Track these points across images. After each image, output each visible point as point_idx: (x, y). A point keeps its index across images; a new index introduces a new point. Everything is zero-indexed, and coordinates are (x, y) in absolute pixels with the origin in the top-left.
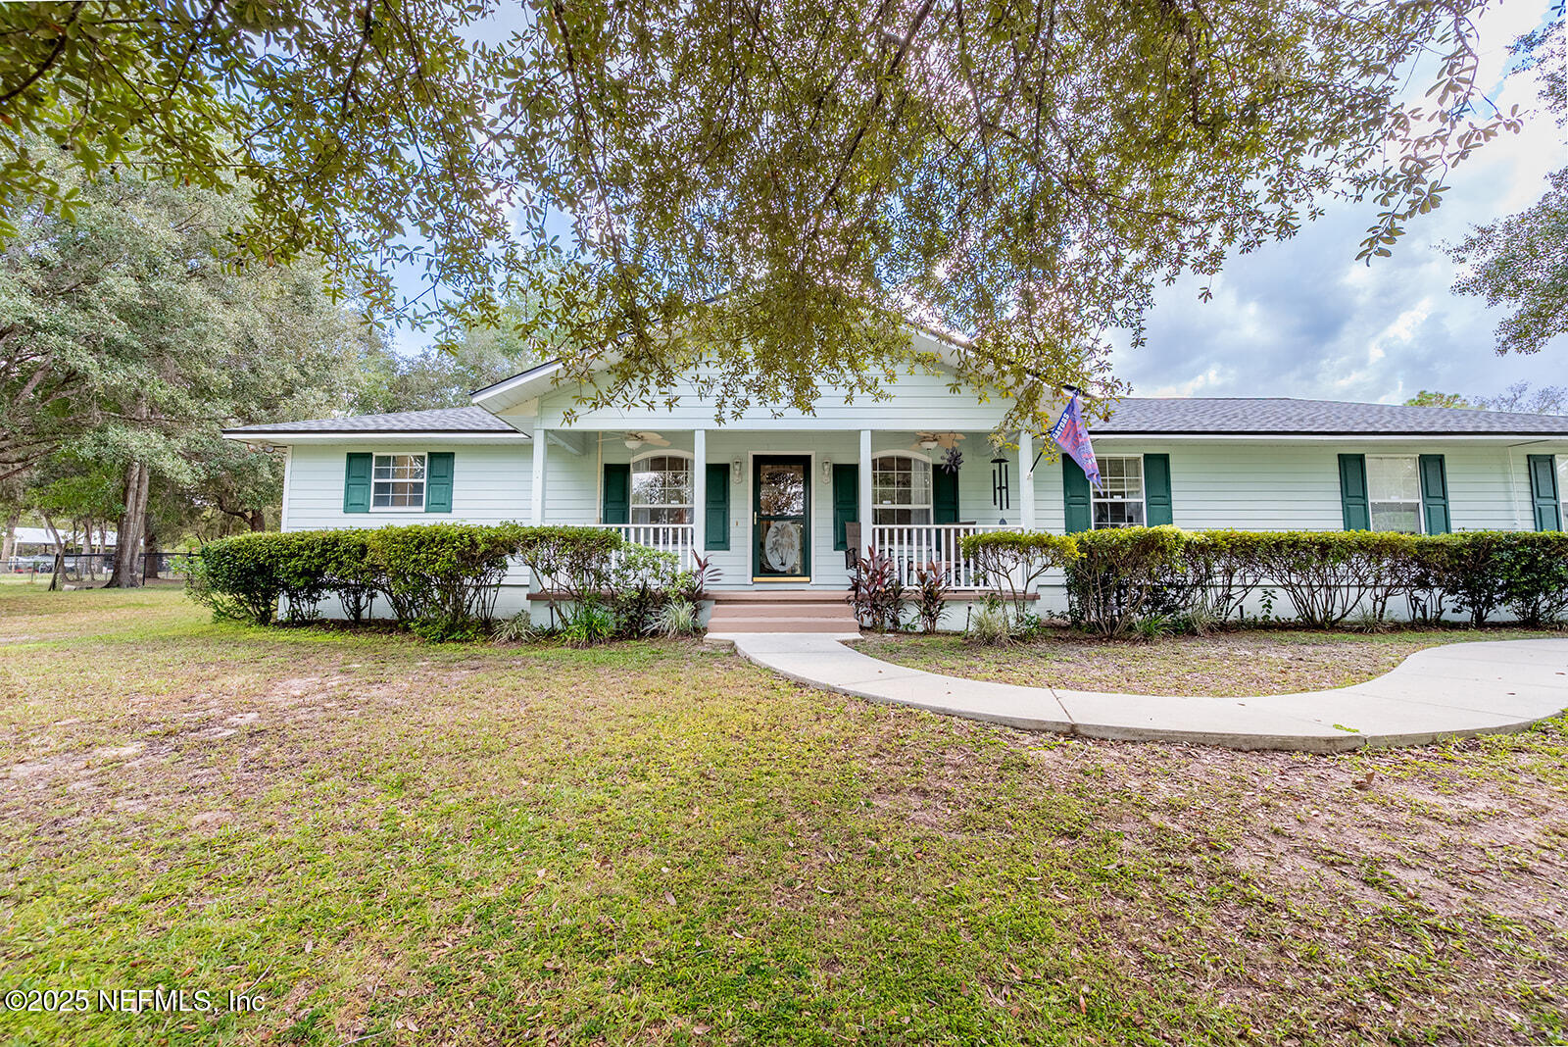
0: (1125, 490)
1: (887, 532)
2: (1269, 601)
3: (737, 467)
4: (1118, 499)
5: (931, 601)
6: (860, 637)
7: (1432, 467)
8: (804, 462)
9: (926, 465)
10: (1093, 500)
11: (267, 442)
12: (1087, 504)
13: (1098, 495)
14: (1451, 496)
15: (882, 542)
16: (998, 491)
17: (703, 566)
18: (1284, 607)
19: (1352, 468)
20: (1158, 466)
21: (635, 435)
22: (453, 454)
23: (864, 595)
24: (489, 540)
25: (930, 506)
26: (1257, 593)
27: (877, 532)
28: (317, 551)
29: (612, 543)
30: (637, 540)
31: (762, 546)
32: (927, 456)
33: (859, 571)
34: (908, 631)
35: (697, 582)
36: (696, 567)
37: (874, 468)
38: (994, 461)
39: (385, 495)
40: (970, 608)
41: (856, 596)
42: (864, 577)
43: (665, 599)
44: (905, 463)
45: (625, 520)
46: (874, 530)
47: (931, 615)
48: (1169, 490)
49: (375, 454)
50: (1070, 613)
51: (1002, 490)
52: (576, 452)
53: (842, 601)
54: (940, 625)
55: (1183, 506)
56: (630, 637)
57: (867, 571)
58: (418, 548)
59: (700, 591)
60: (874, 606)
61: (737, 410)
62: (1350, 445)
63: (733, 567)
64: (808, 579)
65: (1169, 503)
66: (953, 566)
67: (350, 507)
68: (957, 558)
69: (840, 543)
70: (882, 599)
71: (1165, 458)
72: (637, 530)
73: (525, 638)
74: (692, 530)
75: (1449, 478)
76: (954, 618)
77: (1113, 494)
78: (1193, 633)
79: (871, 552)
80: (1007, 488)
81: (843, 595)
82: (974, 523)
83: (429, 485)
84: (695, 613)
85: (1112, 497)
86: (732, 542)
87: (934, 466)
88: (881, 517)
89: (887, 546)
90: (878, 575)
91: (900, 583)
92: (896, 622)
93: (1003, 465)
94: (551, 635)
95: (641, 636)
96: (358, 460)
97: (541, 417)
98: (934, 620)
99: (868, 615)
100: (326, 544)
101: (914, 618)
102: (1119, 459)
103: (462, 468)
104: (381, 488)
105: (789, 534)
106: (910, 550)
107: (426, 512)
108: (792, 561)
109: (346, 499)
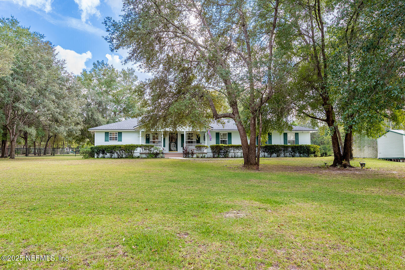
1: (188, 145)
4: (224, 139)
5: (193, 154)
7: (270, 135)
11: (92, 131)
12: (219, 140)
13: (221, 139)
14: (272, 139)
16: (204, 139)
17: (163, 149)
20: (230, 135)
22: (122, 133)
23: (184, 153)
25: (196, 141)
27: (186, 144)
31: (170, 146)
34: (190, 157)
35: (163, 151)
37: (186, 135)
38: (204, 134)
39: (112, 139)
43: (159, 154)
48: (231, 138)
49: (109, 132)
59: (163, 153)
60: (186, 154)
64: (177, 151)
65: (231, 140)
67: (106, 141)
69: (181, 146)
71: (231, 133)
74: (162, 144)
75: (272, 136)
76: (195, 156)
79: (186, 147)
81: (181, 153)
82: (201, 144)
83: (118, 137)
84: (163, 155)
86: (166, 146)
88: (187, 142)
89: (188, 147)
90: (186, 150)
92: (188, 156)
94: (146, 158)
96: (107, 134)
98: (193, 156)
99: (185, 156)
101: (190, 155)
102: (224, 134)
103: (123, 135)
104: (110, 138)
105: (174, 145)
106: (193, 147)
107: (118, 142)
108: (175, 149)
109: (105, 139)
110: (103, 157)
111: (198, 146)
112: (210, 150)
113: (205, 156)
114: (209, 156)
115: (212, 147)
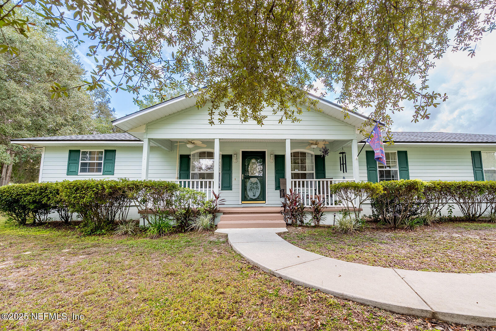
0: (391, 165)
1: (297, 182)
2: (451, 210)
3: (235, 156)
4: (388, 169)
5: (317, 212)
6: (287, 230)
8: (263, 154)
9: (312, 155)
10: (378, 169)
11: (33, 145)
12: (376, 171)
13: (380, 167)
15: (295, 186)
16: (342, 165)
17: (217, 197)
18: (457, 212)
19: (476, 156)
20: (403, 156)
21: (190, 142)
22: (115, 150)
23: (288, 210)
24: (111, 187)
25: (314, 172)
26: (446, 206)
27: (293, 182)
28: (38, 192)
30: (193, 187)
31: (245, 186)
32: (312, 152)
33: (285, 200)
34: (308, 226)
35: (215, 205)
36: (215, 198)
37: (291, 157)
38: (340, 153)
39: (85, 168)
40: (335, 216)
41: (285, 210)
42: (288, 202)
43: (197, 213)
44: (304, 154)
45: (188, 178)
46: (292, 181)
47: (317, 219)
48: (407, 165)
49: (81, 150)
50: (373, 216)
51: (344, 165)
52: (168, 150)
53: (279, 213)
54: (321, 223)
55: (413, 171)
56: (181, 232)
57: (289, 200)
59: (216, 209)
60: (292, 215)
61: (221, 118)
62: (475, 147)
63: (232, 198)
64: (264, 202)
65: (408, 170)
66: (326, 197)
67: (69, 173)
68: (327, 193)
69: (278, 187)
70: (296, 212)
71: (406, 152)
72: (193, 182)
73: (130, 233)
74: (213, 182)
76: (328, 220)
78: (427, 225)
79: (291, 191)
80: (346, 164)
81: (279, 210)
82: (332, 178)
83: (104, 163)
84: (213, 219)
85: (385, 168)
86: (233, 187)
87: (315, 155)
88: (294, 176)
89: (297, 188)
90: (294, 202)
91: (303, 204)
92: (302, 222)
93: (344, 154)
94: (145, 230)
95: (185, 231)
96: (74, 153)
97: (147, 133)
98: (319, 221)
99: (290, 219)
100: (42, 189)
101: (309, 220)
102: (388, 154)
103: (119, 156)
104: (83, 165)
105: (256, 183)
106: (307, 190)
107: (103, 175)
108: (258, 194)
109: (68, 170)
110: (34, 224)
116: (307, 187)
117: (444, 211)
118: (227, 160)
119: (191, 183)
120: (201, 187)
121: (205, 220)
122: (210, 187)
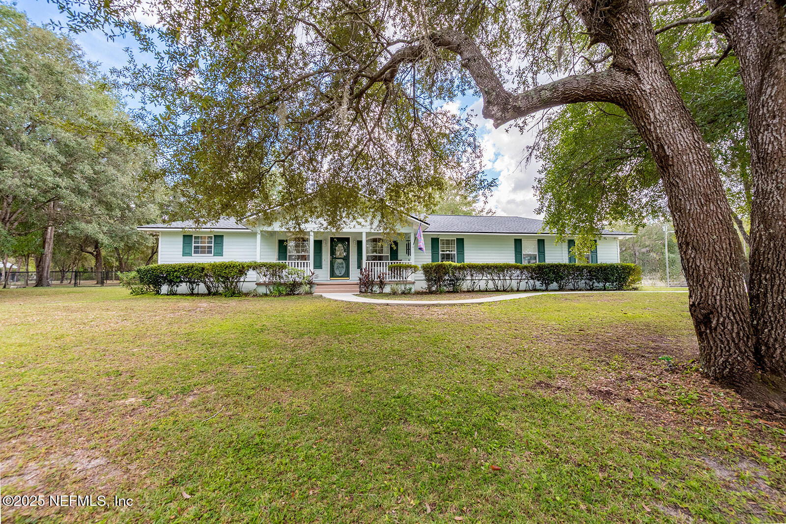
0: (450, 250)
1: (370, 263)
2: (487, 284)
3: (325, 241)
4: (448, 252)
5: (382, 284)
6: (359, 294)
7: (541, 243)
8: (348, 240)
10: (440, 253)
11: (152, 231)
12: (438, 254)
13: (442, 251)
14: (545, 252)
16: (408, 250)
17: (313, 274)
18: (491, 285)
19: (518, 243)
20: (460, 242)
22: (223, 236)
23: (362, 282)
25: (389, 255)
26: (483, 282)
27: (368, 263)
29: (284, 267)
30: (292, 266)
31: (333, 266)
34: (375, 293)
35: (311, 279)
36: (311, 274)
38: (407, 241)
39: (198, 250)
40: (392, 286)
41: (360, 283)
43: (301, 284)
45: (286, 259)
47: (382, 288)
48: (464, 250)
49: (194, 235)
50: (425, 288)
52: (270, 237)
53: (356, 284)
54: (384, 291)
55: (467, 257)
56: (291, 295)
57: (363, 275)
58: (225, 268)
59: (312, 282)
60: (365, 286)
62: (518, 236)
63: (323, 275)
64: (348, 278)
65: (463, 254)
66: (387, 274)
67: (184, 254)
69: (359, 267)
70: (368, 284)
73: (258, 296)
74: (309, 262)
75: (545, 246)
76: (387, 289)
77: (446, 251)
79: (365, 270)
80: (411, 249)
81: (357, 282)
82: (401, 260)
83: (214, 246)
84: (311, 287)
86: (323, 266)
90: (367, 276)
91: (374, 279)
92: (372, 290)
93: (410, 242)
94: (266, 295)
95: (294, 294)
96: (187, 238)
99: (363, 288)
101: (376, 289)
102: (449, 240)
103: (226, 241)
104: (196, 247)
105: (342, 263)
106: (383, 269)
107: (214, 256)
108: (343, 272)
109: (183, 251)
110: (172, 293)
111: (394, 267)
112: (420, 275)
113: (410, 289)
114: (419, 289)
115: (427, 269)
116: (383, 266)
117: (482, 285)
118: (318, 244)
119: (293, 264)
120: (304, 266)
121: (307, 288)
122: (307, 267)
